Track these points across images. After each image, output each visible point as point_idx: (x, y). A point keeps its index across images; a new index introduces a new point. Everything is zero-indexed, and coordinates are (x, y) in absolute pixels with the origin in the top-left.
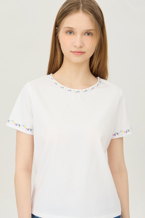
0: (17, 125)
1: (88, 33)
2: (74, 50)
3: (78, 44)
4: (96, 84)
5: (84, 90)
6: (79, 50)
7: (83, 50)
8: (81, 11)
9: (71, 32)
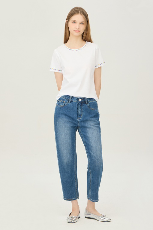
0: (54, 70)
1: (82, 23)
2: (76, 30)
3: (78, 27)
4: (85, 45)
5: (80, 49)
6: (78, 30)
7: (79, 30)
8: (79, 14)
9: (74, 22)
